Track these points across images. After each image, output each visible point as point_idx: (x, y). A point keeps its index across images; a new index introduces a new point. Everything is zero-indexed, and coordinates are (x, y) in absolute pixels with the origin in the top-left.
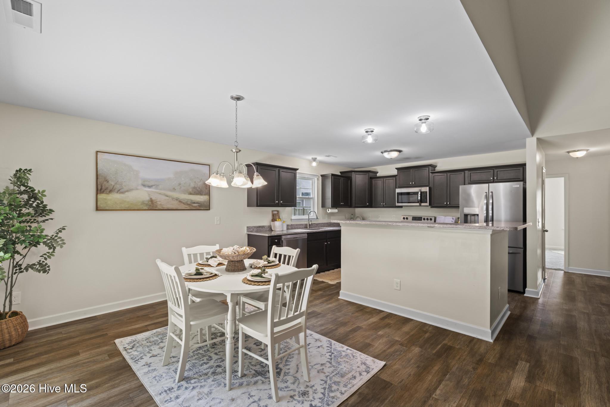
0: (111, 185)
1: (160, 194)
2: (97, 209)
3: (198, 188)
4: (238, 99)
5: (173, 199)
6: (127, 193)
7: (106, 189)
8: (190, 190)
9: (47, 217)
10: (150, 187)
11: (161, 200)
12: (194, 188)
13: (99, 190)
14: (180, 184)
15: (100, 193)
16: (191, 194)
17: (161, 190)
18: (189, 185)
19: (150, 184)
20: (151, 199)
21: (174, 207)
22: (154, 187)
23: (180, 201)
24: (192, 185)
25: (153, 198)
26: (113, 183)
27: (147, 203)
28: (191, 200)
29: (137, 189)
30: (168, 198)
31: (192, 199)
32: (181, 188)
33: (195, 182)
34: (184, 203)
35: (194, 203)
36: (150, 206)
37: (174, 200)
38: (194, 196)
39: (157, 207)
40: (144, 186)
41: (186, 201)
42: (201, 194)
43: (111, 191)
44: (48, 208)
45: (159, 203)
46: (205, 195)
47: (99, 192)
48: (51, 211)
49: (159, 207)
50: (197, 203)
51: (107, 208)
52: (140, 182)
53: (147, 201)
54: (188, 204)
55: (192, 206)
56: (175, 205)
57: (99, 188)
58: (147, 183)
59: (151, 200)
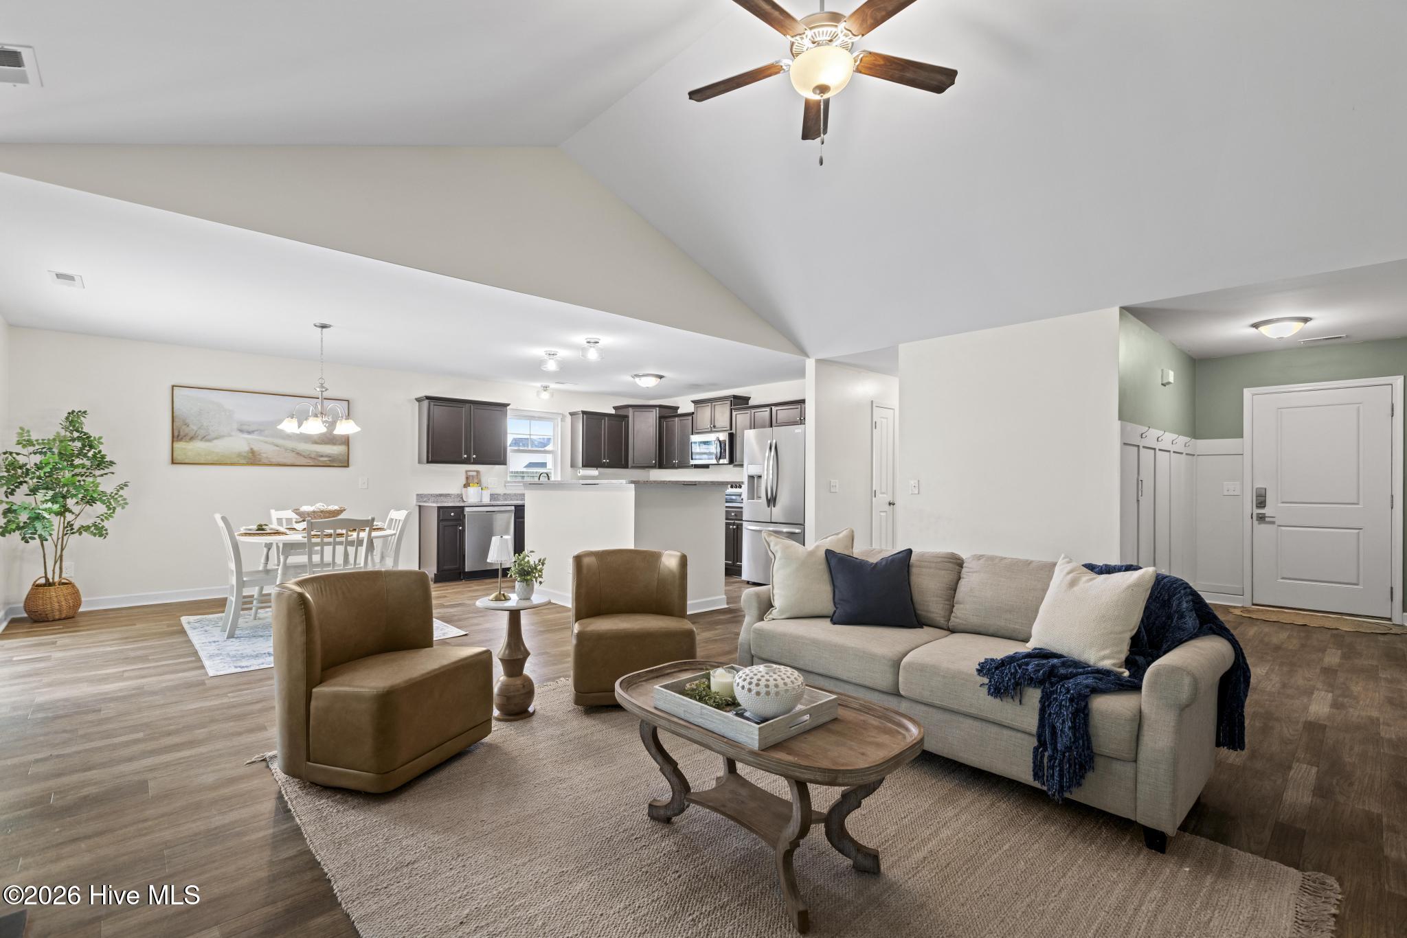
0: (193, 430)
1: (266, 442)
2: (173, 462)
4: (323, 326)
5: (286, 449)
6: (215, 441)
7: (185, 436)
8: (315, 437)
9: (106, 471)
10: (249, 432)
11: (267, 450)
13: (176, 437)
15: (177, 441)
16: (316, 443)
17: (266, 436)
19: (251, 429)
20: (252, 449)
21: (288, 461)
22: (256, 433)
23: (298, 453)
25: (255, 449)
26: (195, 428)
27: (245, 454)
28: (317, 452)
29: (231, 436)
30: (278, 448)
31: (318, 450)
34: (304, 457)
35: (322, 456)
36: (250, 459)
37: (288, 451)
38: (321, 446)
39: (260, 461)
40: (241, 431)
41: (308, 453)
42: (333, 444)
43: (192, 439)
44: (107, 459)
45: (264, 455)
46: (340, 444)
47: (175, 439)
48: (112, 463)
49: (265, 461)
50: (326, 456)
51: (185, 461)
52: (235, 426)
53: (245, 452)
54: (310, 458)
55: (319, 460)
56: (290, 458)
57: (176, 434)
58: (245, 427)
59: (252, 452)
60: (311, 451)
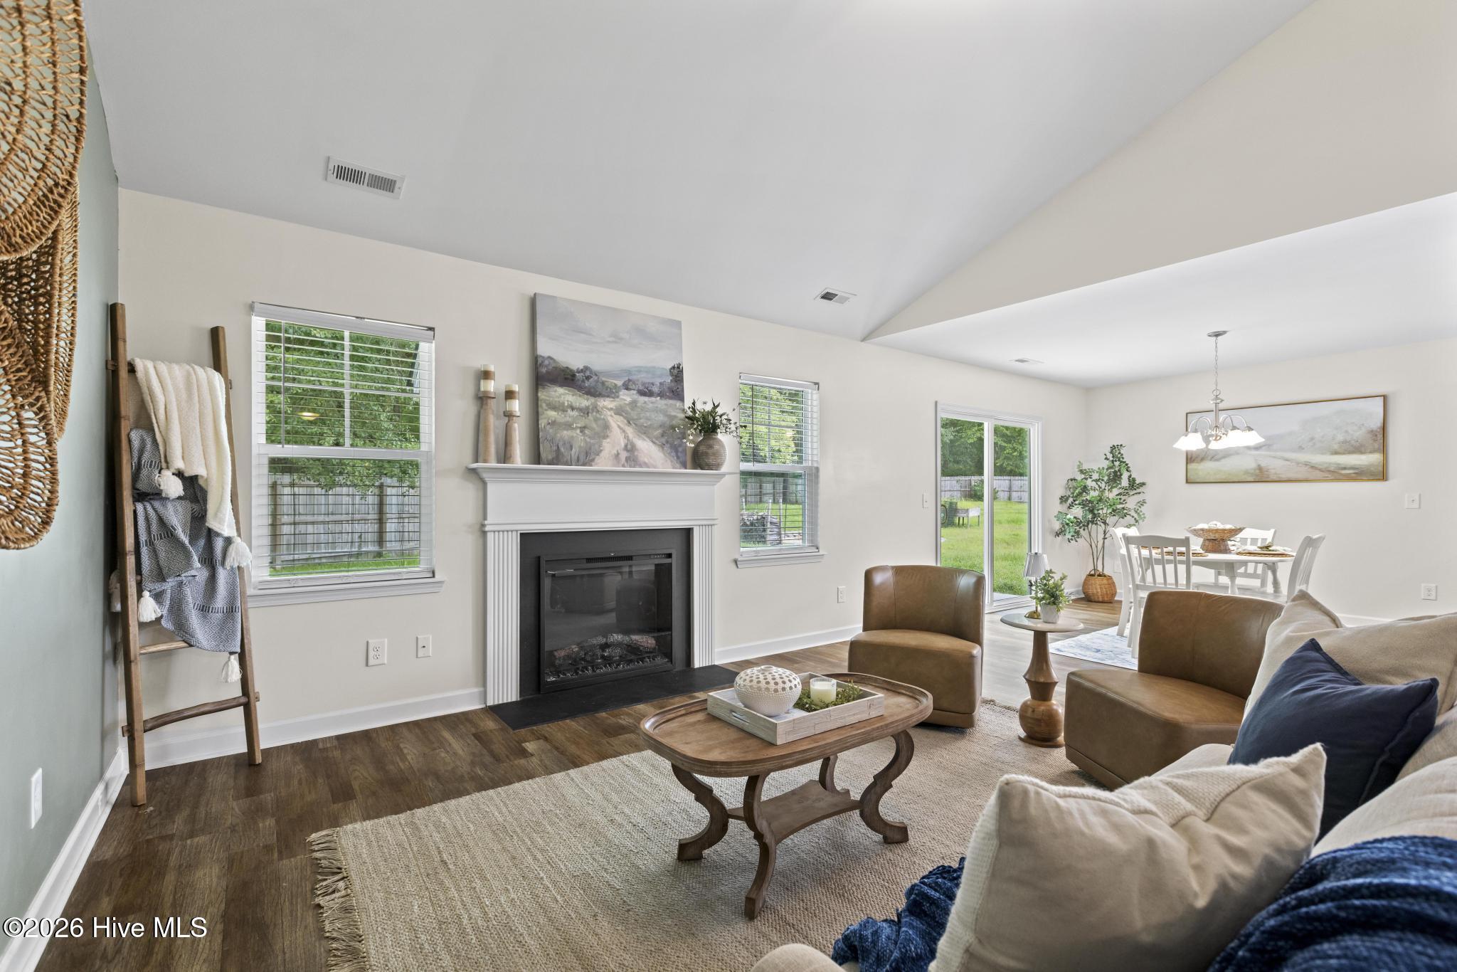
1: (1274, 457)
2: (1187, 482)
3: (1353, 442)
4: (1217, 335)
5: (1298, 463)
6: (1223, 460)
7: (1197, 458)
8: (1336, 447)
9: (1138, 491)
10: (1257, 449)
11: (1275, 465)
12: (1345, 442)
13: (1191, 459)
14: (1312, 439)
15: (1190, 465)
16: (1336, 453)
17: (1278, 451)
18: (1334, 439)
19: (1258, 445)
20: (1259, 465)
21: (1302, 477)
22: (1263, 448)
23: (1312, 467)
24: (1340, 437)
25: (1263, 464)
27: (1253, 471)
28: (1339, 464)
29: (1238, 454)
30: (1288, 463)
31: (1339, 462)
32: (1314, 444)
33: (1346, 432)
34: (1321, 470)
35: (1345, 468)
36: (1257, 476)
37: (1300, 465)
38: (1343, 456)
39: (1268, 478)
41: (1326, 465)
42: (1362, 453)
43: (1202, 459)
44: (1137, 482)
45: (1273, 471)
46: (1372, 452)
47: (1188, 465)
48: (1144, 484)
49: (1275, 478)
50: (1352, 468)
51: (1198, 481)
53: (1255, 470)
54: (1329, 471)
55: (1341, 474)
56: (1303, 472)
57: (1190, 456)
59: (1260, 468)
60: (1330, 463)
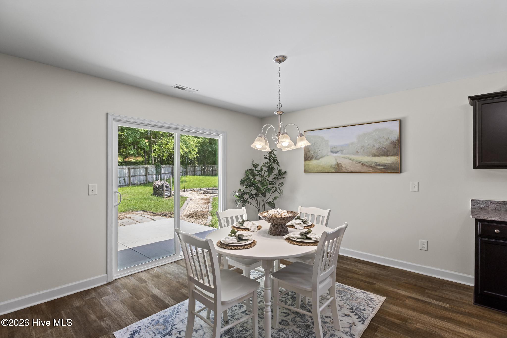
0: (312, 154)
1: (344, 158)
2: (304, 172)
3: (383, 149)
5: (356, 162)
6: (321, 159)
7: (309, 158)
8: (374, 152)
9: (282, 177)
10: (336, 152)
11: (345, 163)
12: (379, 149)
13: (306, 158)
14: (363, 147)
15: (306, 161)
16: (375, 156)
17: (345, 154)
18: (373, 147)
19: (337, 150)
20: (337, 163)
21: (357, 170)
22: (339, 152)
23: (363, 164)
24: (377, 146)
25: (339, 163)
26: (312, 153)
27: (334, 166)
28: (376, 162)
29: (327, 156)
30: (351, 161)
31: (376, 161)
32: (364, 150)
33: (380, 142)
34: (367, 166)
35: (379, 165)
36: (337, 169)
37: (357, 163)
38: (378, 158)
39: (342, 170)
40: (332, 152)
41: (369, 163)
42: (388, 155)
43: (311, 159)
44: (282, 171)
45: (344, 166)
46: (393, 155)
47: (305, 160)
48: (285, 173)
49: (344, 170)
50: (383, 165)
51: (309, 171)
52: (329, 149)
53: (334, 165)
54: (371, 167)
55: (377, 168)
56: (358, 167)
57: (305, 157)
58: (334, 150)
59: (338, 164)
60: (372, 162)
